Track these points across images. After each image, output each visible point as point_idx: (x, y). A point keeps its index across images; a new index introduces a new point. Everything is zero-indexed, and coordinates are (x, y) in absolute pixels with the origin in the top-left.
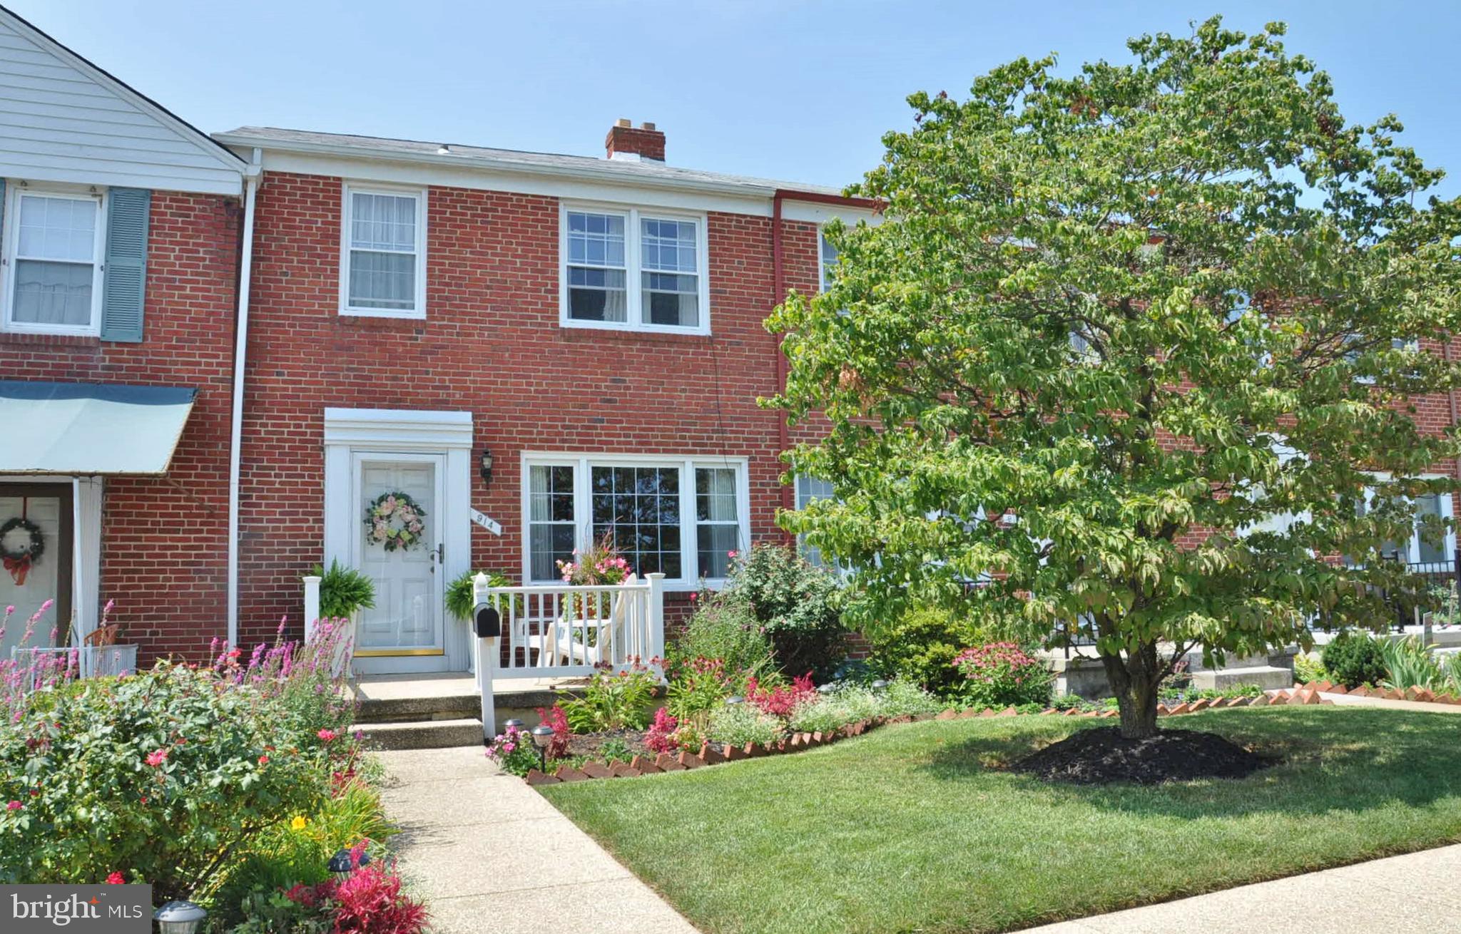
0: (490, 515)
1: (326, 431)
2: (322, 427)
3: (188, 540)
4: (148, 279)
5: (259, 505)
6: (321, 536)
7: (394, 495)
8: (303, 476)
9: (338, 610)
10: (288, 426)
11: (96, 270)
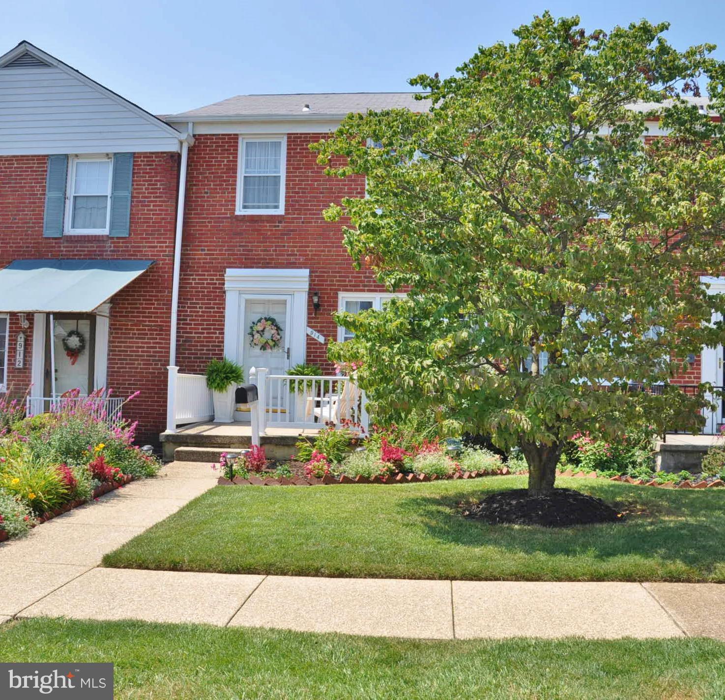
0: (318, 331)
1: (226, 282)
2: (224, 280)
3: (150, 343)
4: (132, 202)
5: (191, 324)
6: (223, 342)
7: (265, 319)
8: (214, 308)
9: (218, 384)
10: (207, 279)
11: (109, 199)
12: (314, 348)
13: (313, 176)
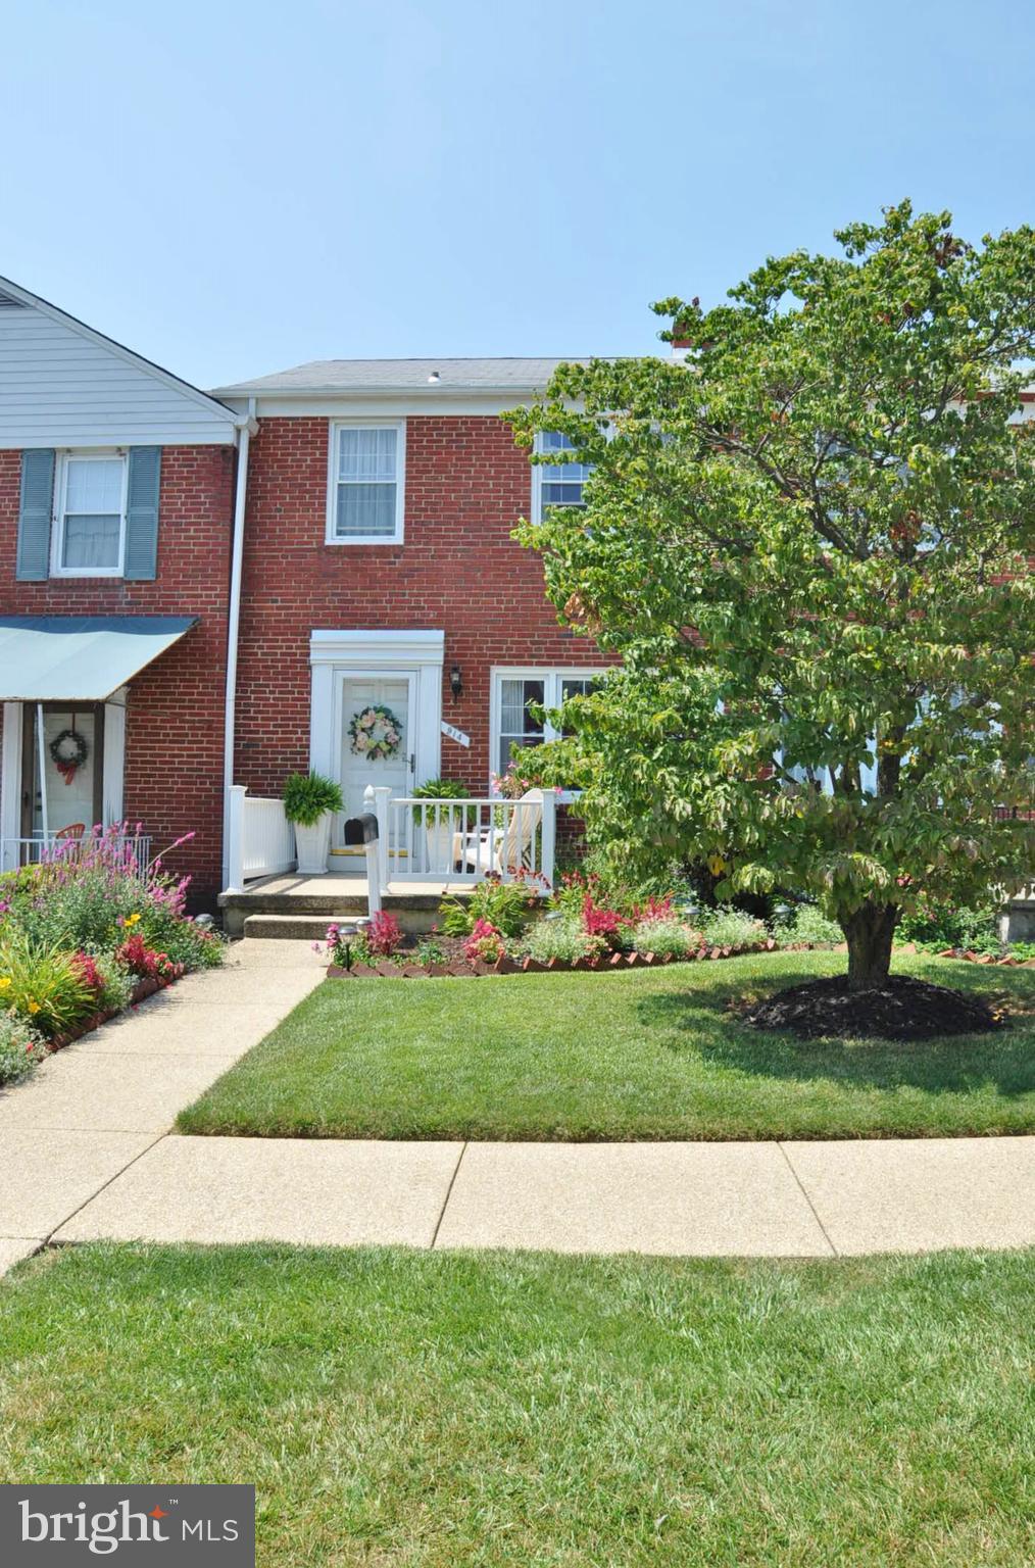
0: (460, 728)
1: (312, 651)
2: (308, 648)
3: (191, 749)
4: (160, 524)
5: (256, 719)
6: (308, 746)
7: (375, 709)
8: (293, 693)
9: (304, 814)
10: (281, 647)
11: (122, 518)
12: (453, 755)
13: (449, 485)
